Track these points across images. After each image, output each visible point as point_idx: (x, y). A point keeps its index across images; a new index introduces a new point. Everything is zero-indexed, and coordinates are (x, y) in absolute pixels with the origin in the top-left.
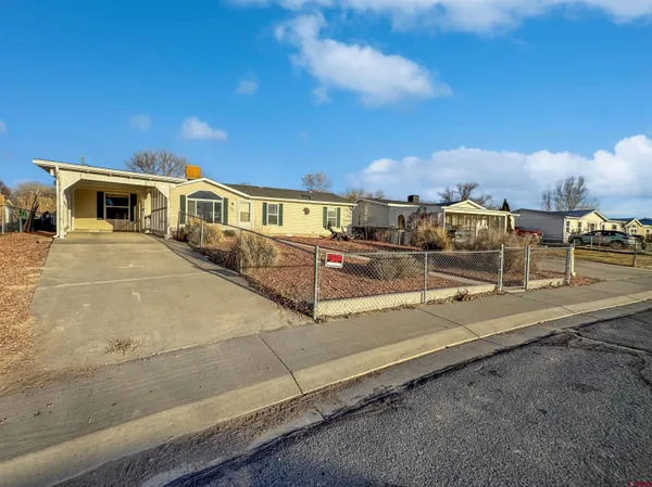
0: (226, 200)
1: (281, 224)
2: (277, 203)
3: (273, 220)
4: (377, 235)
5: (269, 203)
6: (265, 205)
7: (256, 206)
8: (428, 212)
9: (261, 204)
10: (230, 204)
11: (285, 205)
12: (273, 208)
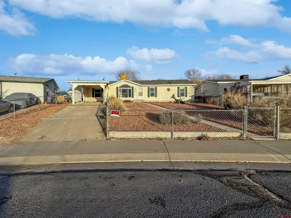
0: (133, 87)
1: (156, 96)
2: (154, 87)
3: (152, 95)
4: (208, 101)
5: (150, 87)
6: (149, 88)
7: (145, 89)
8: (241, 85)
9: (147, 88)
10: (134, 89)
11: (158, 88)
12: (152, 89)
